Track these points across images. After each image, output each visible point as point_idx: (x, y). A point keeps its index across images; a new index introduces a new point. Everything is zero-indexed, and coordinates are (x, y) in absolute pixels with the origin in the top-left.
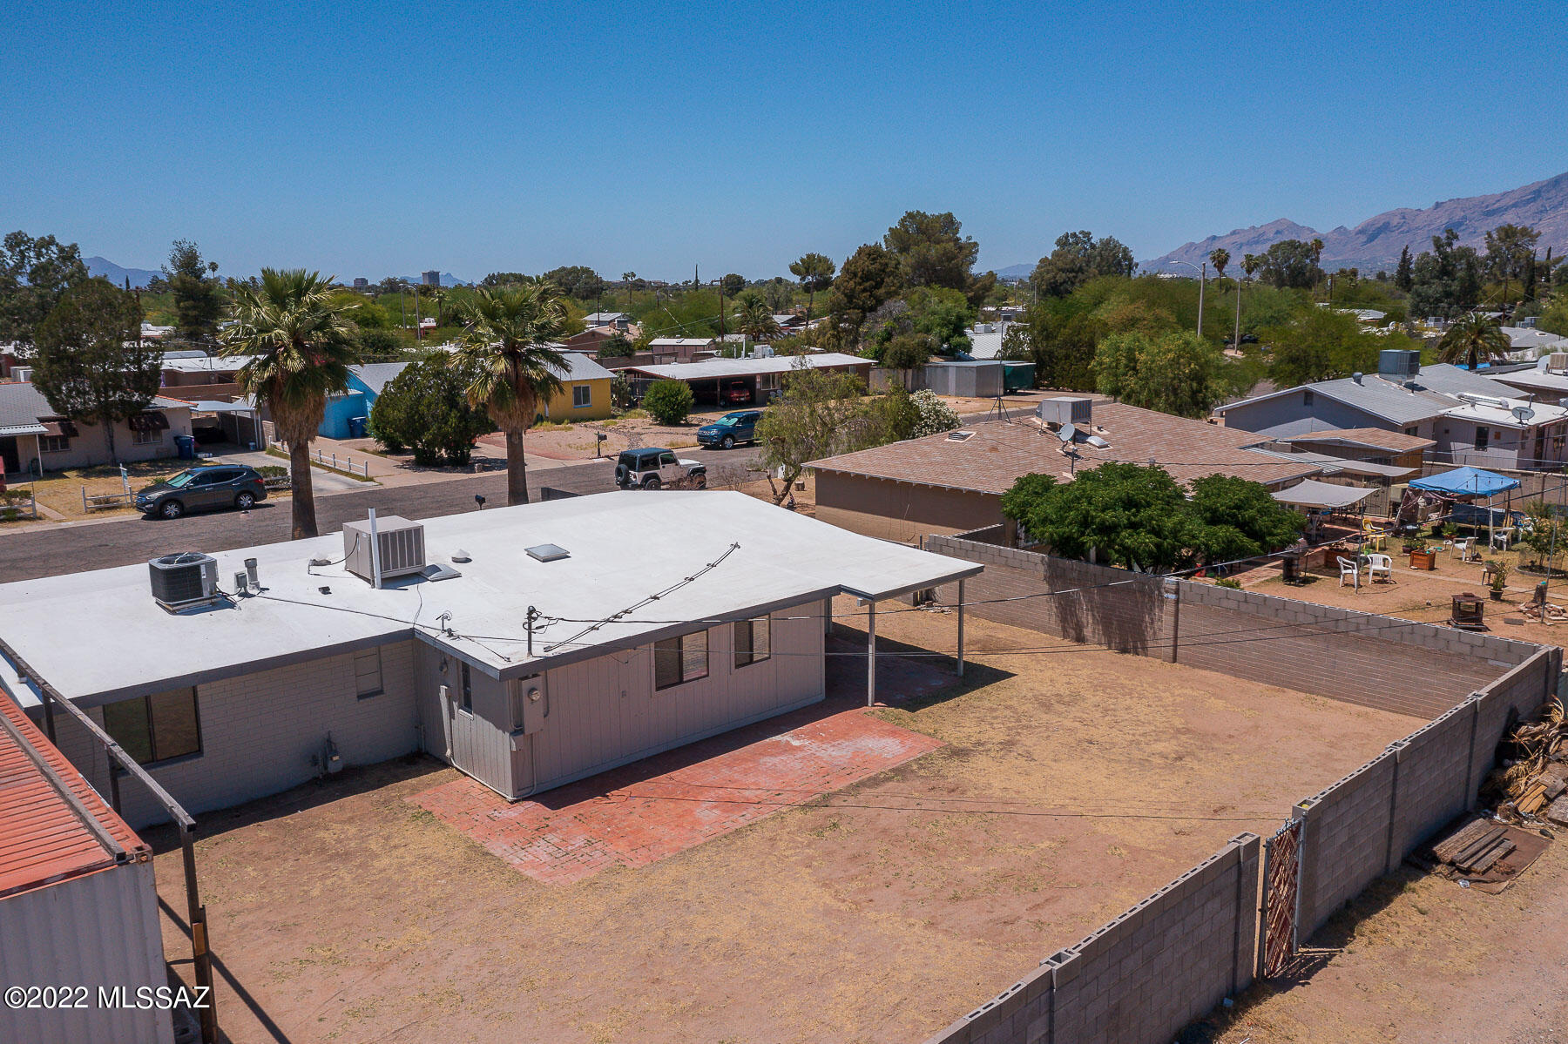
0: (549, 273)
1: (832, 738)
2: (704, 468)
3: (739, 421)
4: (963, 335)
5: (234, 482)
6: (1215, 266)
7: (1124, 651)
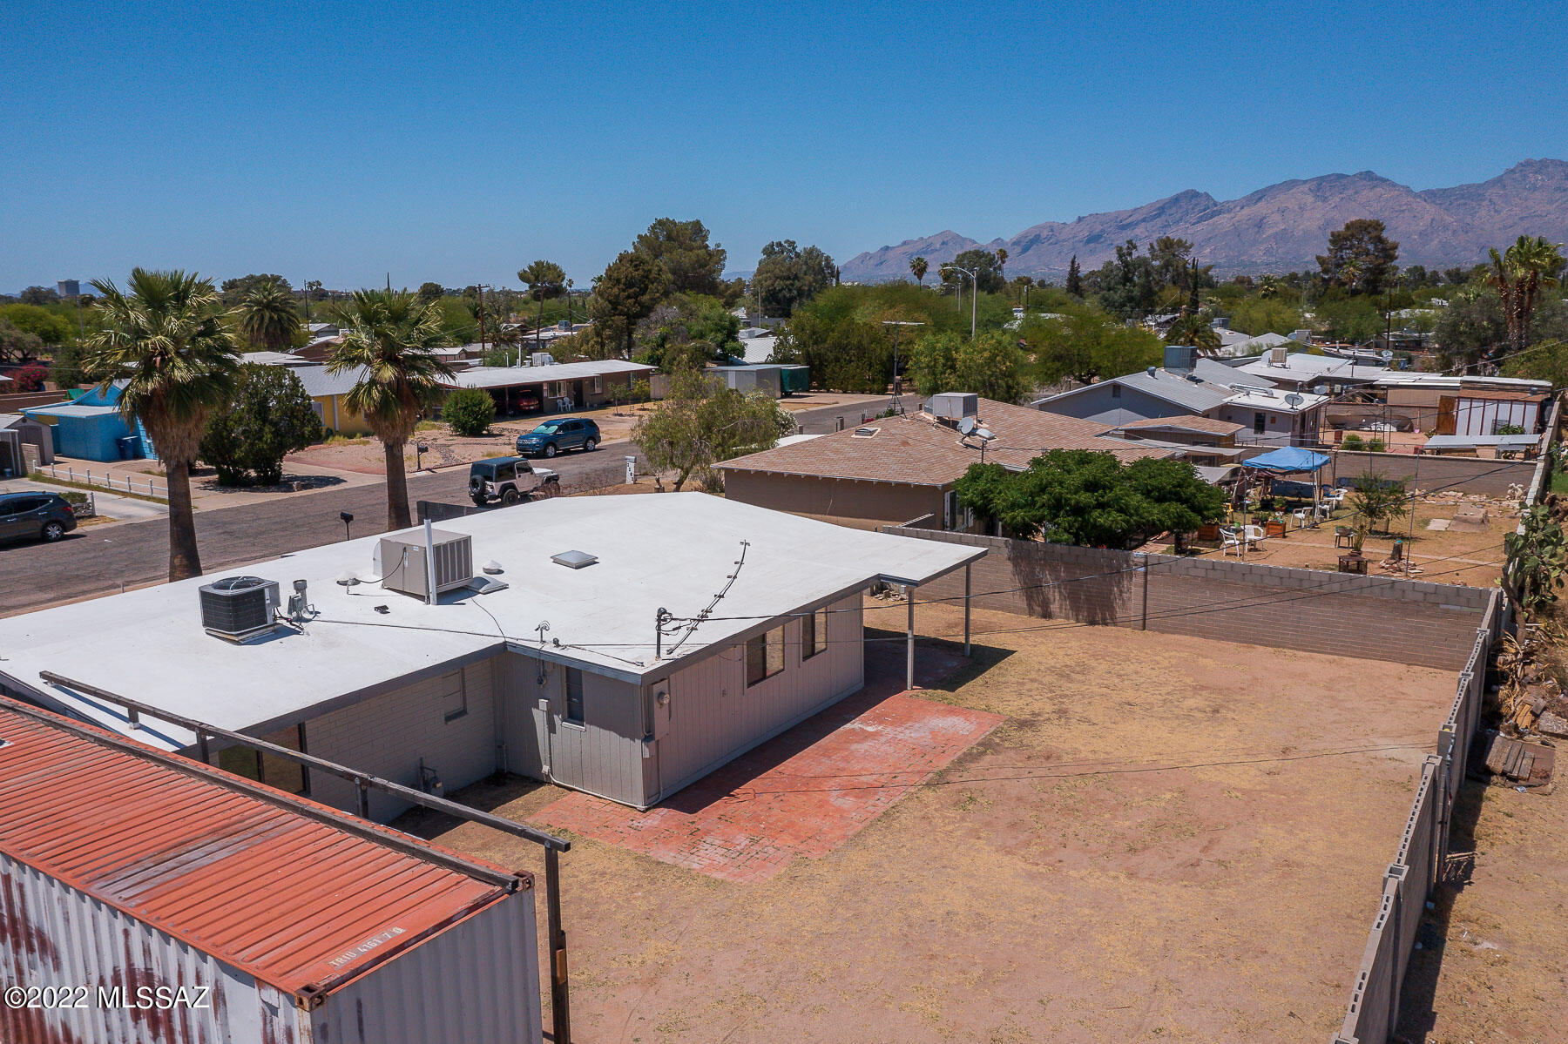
0: (229, 281)
1: (901, 720)
2: (556, 476)
3: (559, 429)
4: (735, 340)
5: (40, 512)
6: (915, 273)
7: (1092, 623)
